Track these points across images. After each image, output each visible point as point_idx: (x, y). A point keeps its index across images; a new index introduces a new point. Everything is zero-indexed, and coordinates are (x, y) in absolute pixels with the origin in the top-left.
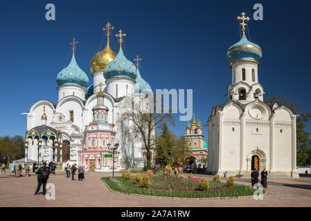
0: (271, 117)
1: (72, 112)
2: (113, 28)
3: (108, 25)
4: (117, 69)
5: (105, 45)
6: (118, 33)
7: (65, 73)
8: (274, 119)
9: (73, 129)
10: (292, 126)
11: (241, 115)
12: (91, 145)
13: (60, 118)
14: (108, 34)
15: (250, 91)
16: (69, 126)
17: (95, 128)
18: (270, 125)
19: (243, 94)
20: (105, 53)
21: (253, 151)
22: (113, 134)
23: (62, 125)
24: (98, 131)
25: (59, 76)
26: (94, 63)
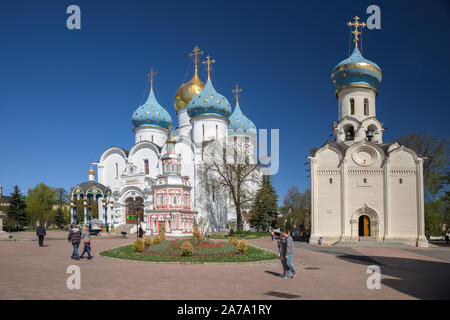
0: (384, 163)
1: (146, 161)
2: (202, 52)
3: (196, 49)
4: (203, 105)
5: (193, 75)
6: (206, 60)
7: (141, 112)
8: (389, 166)
9: (147, 183)
10: (416, 173)
11: (341, 162)
12: (159, 203)
13: (132, 169)
14: (196, 61)
15: (359, 128)
16: (142, 179)
17: (164, 183)
18: (384, 173)
19: (351, 132)
20: (191, 84)
21: (360, 210)
22: (188, 189)
23: (133, 178)
24: (166, 186)
25: (134, 117)
26: (178, 98)
